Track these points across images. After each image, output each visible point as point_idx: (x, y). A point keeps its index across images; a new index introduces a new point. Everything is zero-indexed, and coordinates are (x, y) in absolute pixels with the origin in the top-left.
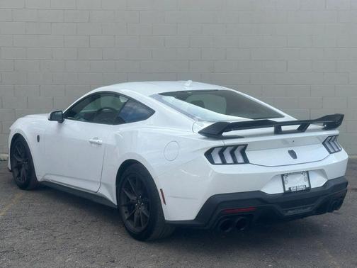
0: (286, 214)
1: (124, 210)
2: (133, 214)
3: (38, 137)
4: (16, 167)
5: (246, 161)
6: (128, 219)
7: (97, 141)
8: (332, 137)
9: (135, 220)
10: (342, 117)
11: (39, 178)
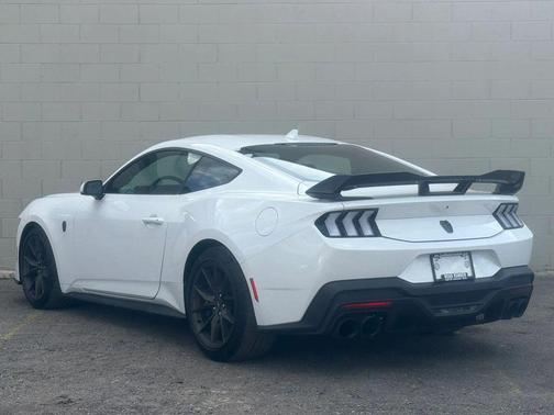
0: (438, 315)
1: (195, 317)
2: (210, 322)
3: (64, 225)
4: (27, 276)
5: (377, 233)
6: (202, 331)
7: (154, 219)
8: (507, 204)
9: (213, 332)
10: (522, 175)
11: (65, 288)
